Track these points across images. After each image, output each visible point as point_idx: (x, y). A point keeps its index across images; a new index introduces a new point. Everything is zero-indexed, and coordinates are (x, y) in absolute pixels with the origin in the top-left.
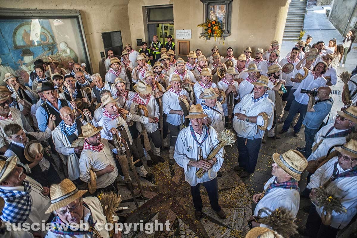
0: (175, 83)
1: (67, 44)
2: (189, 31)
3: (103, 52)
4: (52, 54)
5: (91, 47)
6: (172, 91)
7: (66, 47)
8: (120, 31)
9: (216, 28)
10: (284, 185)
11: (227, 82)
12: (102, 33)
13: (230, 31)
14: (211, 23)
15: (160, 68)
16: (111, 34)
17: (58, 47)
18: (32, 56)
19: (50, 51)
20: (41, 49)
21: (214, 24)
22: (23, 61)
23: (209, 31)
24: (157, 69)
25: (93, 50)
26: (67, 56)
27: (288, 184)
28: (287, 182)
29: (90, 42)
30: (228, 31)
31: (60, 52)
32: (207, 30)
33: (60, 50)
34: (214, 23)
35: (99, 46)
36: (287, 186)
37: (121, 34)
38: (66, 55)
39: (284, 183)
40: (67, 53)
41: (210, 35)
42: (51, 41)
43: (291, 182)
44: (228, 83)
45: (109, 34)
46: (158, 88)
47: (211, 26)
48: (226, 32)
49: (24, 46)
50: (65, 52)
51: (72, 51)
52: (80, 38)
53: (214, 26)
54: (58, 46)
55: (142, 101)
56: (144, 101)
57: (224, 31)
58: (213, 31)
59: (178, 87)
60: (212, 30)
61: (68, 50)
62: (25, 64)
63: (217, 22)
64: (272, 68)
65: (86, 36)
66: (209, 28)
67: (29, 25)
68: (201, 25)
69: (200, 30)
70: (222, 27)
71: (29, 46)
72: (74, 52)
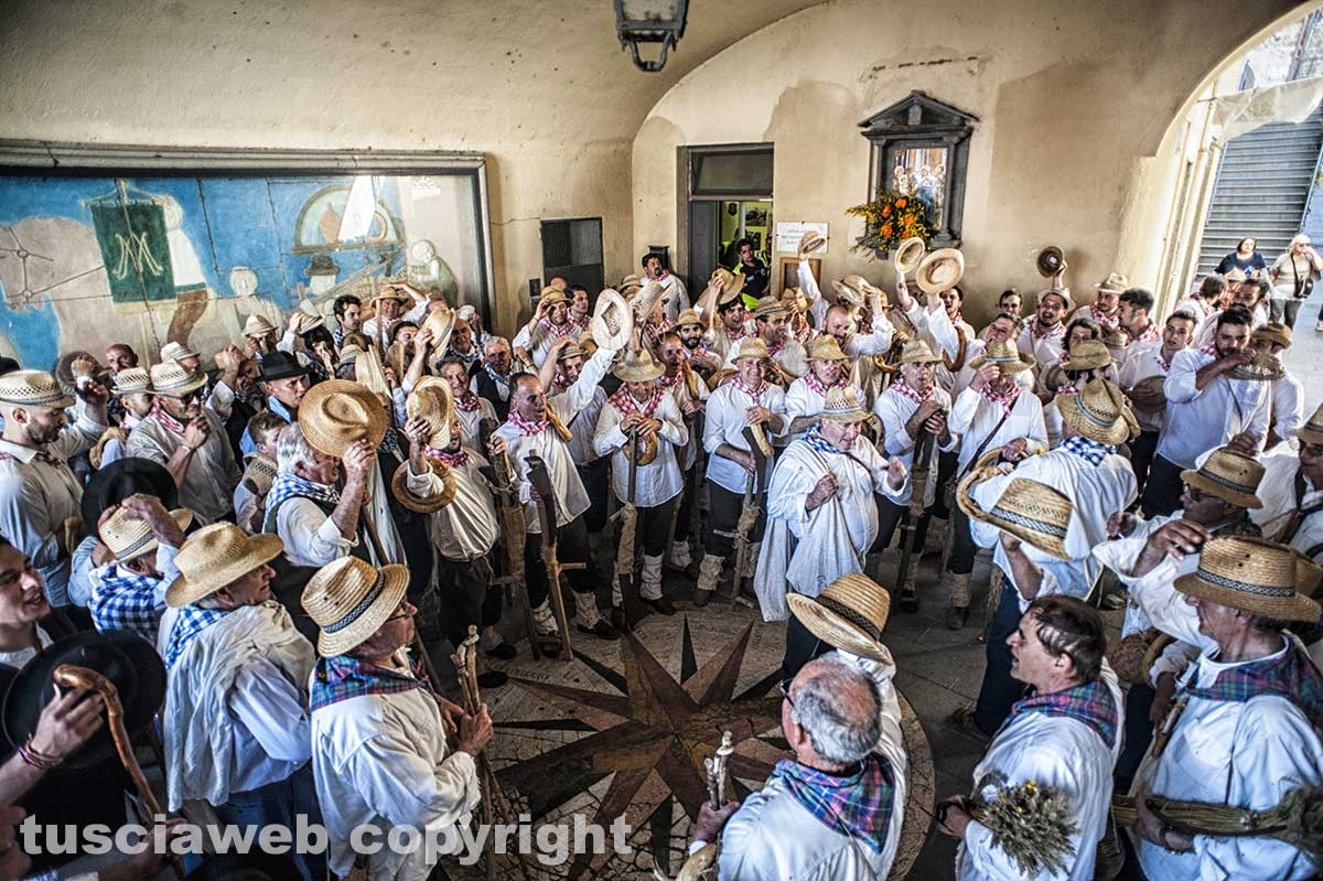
0: (751, 363)
1: (433, 246)
2: (822, 229)
3: (538, 280)
4: (388, 275)
5: (503, 262)
6: (738, 385)
7: (429, 255)
8: (600, 219)
9: (908, 221)
10: (1049, 705)
11: (911, 391)
12: (543, 223)
13: (959, 233)
14: (892, 206)
15: (695, 329)
16: (572, 228)
17: (408, 256)
18: (334, 277)
19: (384, 265)
20: (360, 259)
21: (900, 209)
22: (307, 289)
23: (886, 229)
24: (687, 330)
25: (508, 271)
26: (427, 284)
27: (1062, 700)
28: (1057, 694)
29: (502, 248)
30: (950, 231)
31: (409, 269)
32: (878, 225)
33: (410, 262)
34: (901, 203)
35: (525, 257)
36: (1058, 706)
37: (601, 229)
38: (426, 278)
39: (1048, 695)
40: (429, 273)
41: (887, 244)
42: (392, 237)
43: (1071, 697)
44: (912, 396)
45: (566, 224)
46: (687, 382)
47: (893, 213)
48: (945, 235)
49: (319, 248)
50: (424, 269)
51: (444, 269)
52: (473, 232)
53: (904, 213)
54: (407, 251)
55: (633, 407)
56: (640, 407)
57: (938, 232)
58: (898, 233)
59: (759, 375)
60: (892, 227)
61: (435, 265)
62: (311, 296)
63: (912, 202)
64: (1084, 354)
65: (494, 227)
66: (885, 219)
67: (346, 192)
68: (859, 210)
69: (857, 226)
70: (931, 220)
71: (330, 248)
72: (451, 274)
